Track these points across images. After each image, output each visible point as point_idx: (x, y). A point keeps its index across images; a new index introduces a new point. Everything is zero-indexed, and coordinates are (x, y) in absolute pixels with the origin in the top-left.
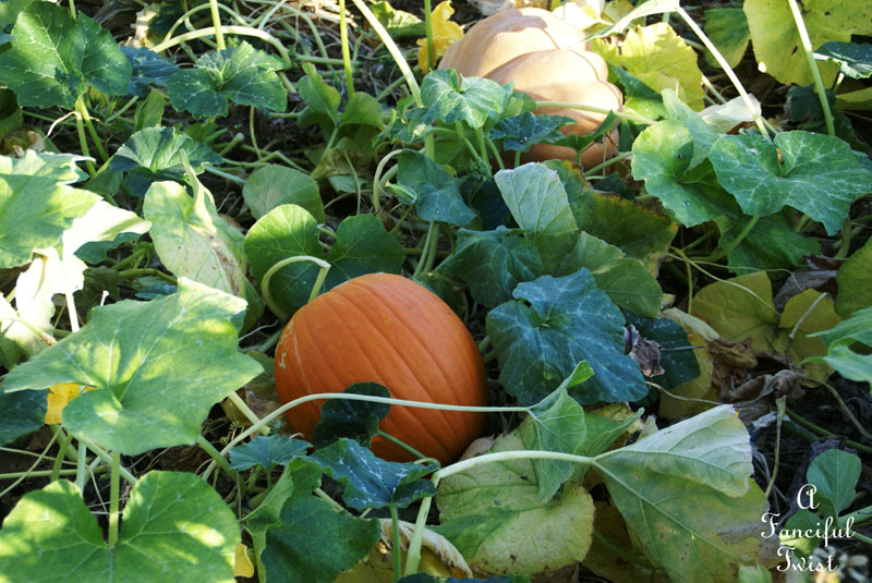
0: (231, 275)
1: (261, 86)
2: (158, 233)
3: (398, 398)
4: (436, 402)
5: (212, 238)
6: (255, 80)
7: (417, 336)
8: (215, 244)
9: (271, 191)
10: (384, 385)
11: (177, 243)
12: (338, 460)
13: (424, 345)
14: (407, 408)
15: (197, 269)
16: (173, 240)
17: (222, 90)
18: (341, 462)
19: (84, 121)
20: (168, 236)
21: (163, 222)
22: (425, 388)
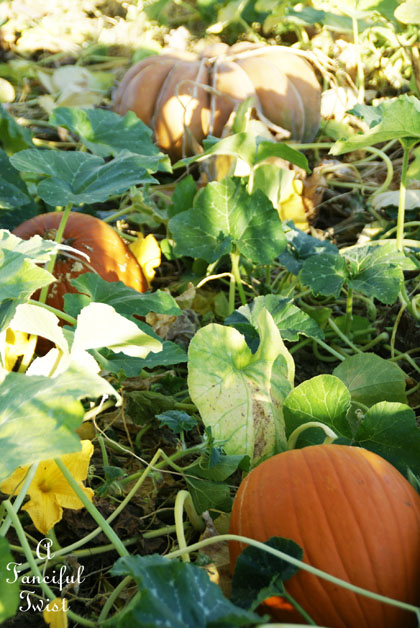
0: (264, 429)
1: (382, 279)
2: (196, 367)
3: (313, 564)
4: (353, 582)
5: (257, 390)
6: (381, 274)
7: (354, 509)
8: (260, 397)
9: (358, 376)
10: (302, 547)
11: (212, 381)
12: (168, 580)
13: (359, 522)
14: (321, 580)
15: (226, 411)
16: (209, 377)
17: (355, 279)
18: (172, 583)
19: (236, 284)
20: (205, 372)
21: (208, 359)
22: (344, 564)
